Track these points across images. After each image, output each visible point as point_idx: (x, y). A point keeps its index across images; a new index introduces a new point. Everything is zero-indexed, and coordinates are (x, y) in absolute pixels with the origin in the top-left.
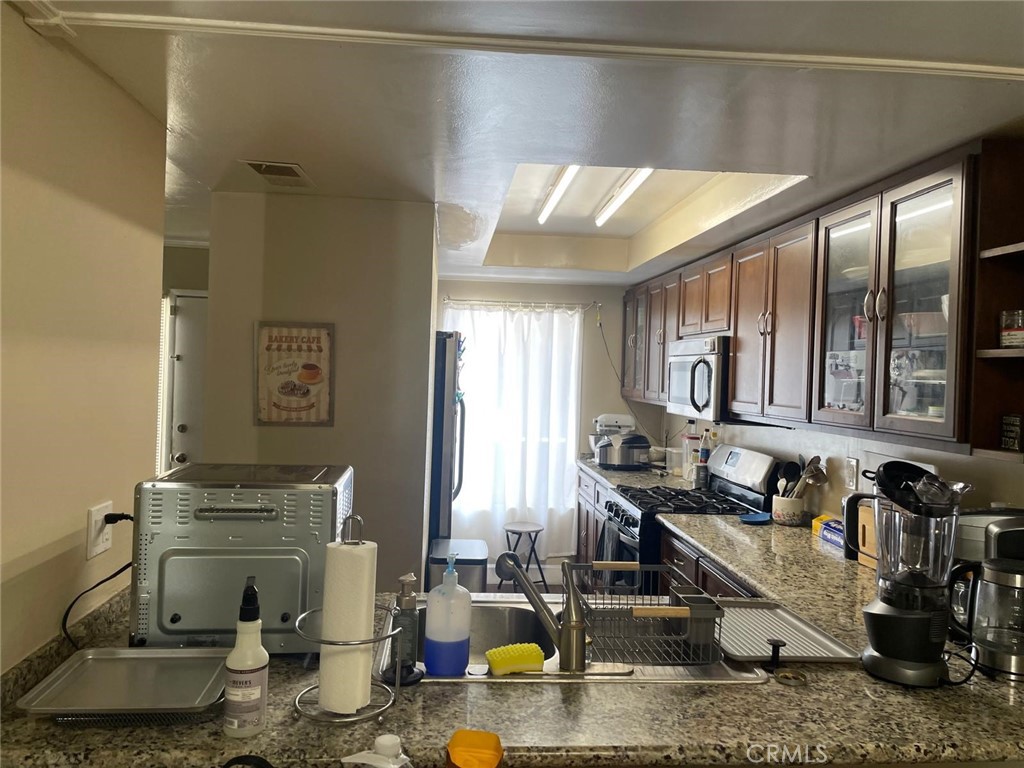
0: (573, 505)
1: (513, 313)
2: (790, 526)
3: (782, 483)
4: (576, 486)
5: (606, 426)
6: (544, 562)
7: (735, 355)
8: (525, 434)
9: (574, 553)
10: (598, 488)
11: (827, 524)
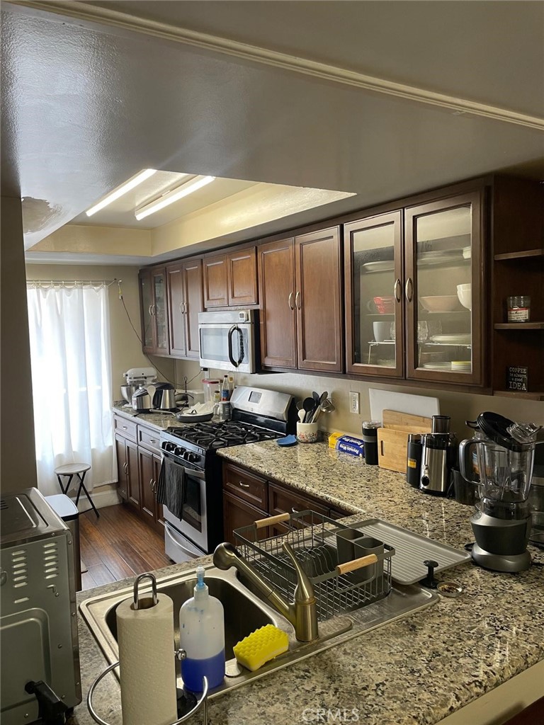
0: (111, 443)
1: (46, 290)
2: (311, 443)
3: (301, 413)
4: (112, 427)
5: (135, 378)
6: (91, 493)
7: (265, 324)
8: (66, 387)
9: (116, 481)
10: (140, 428)
11: (342, 441)
